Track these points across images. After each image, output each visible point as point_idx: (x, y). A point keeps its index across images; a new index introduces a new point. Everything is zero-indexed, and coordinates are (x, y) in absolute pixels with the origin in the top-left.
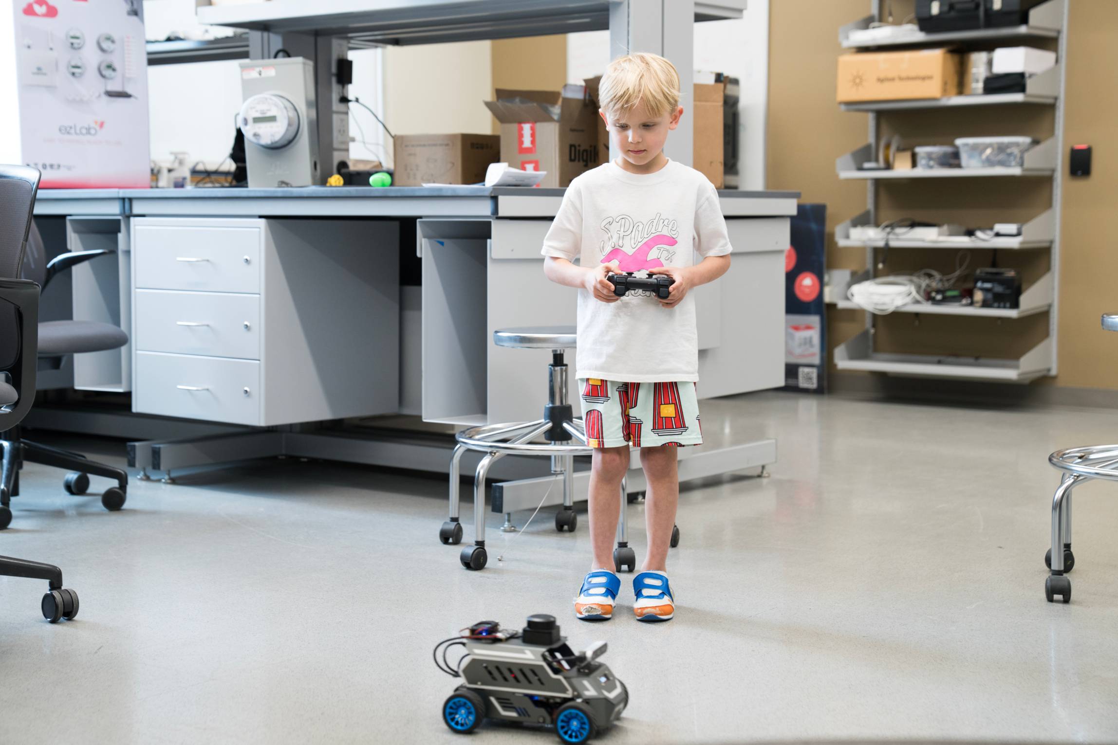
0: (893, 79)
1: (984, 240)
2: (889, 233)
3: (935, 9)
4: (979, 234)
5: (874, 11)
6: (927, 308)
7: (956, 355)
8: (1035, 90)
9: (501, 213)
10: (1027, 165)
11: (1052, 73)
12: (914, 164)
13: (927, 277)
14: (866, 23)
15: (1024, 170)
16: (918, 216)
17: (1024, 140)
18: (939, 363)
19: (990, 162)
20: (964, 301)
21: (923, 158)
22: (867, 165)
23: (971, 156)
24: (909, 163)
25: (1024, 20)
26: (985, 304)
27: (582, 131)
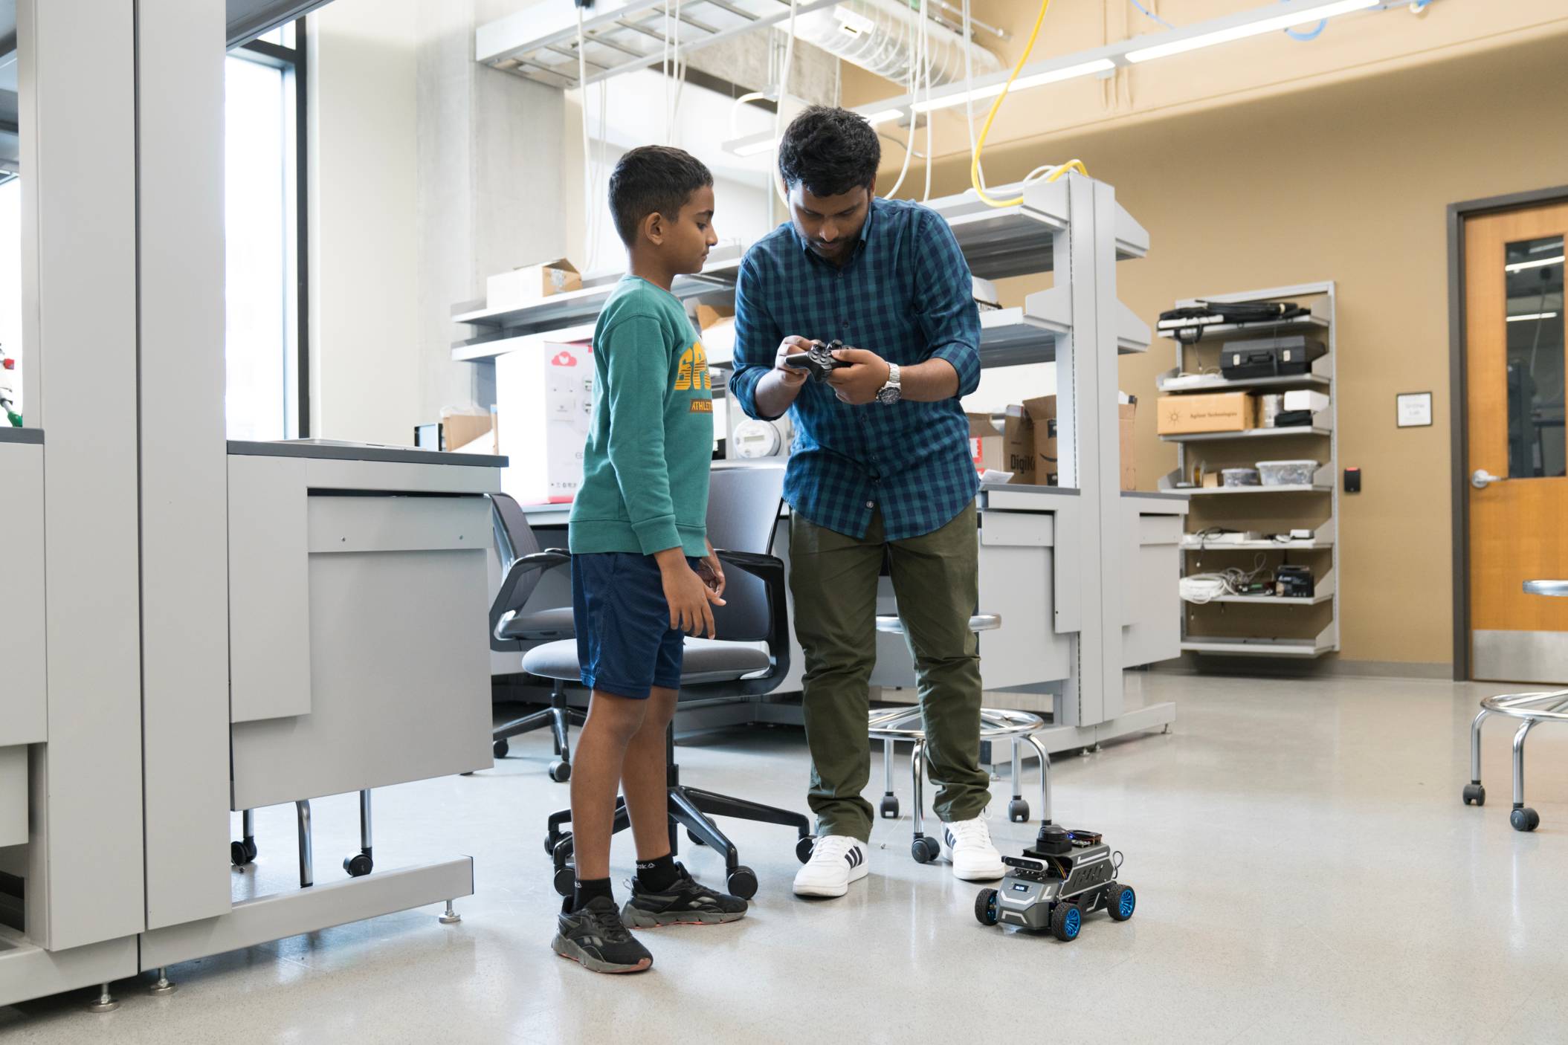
0: (1204, 416)
1: (1282, 543)
2: (1203, 538)
3: (1237, 360)
4: (1279, 537)
5: (1179, 364)
6: (1237, 598)
7: (1255, 636)
8: (1319, 424)
9: (991, 505)
10: (1316, 482)
11: (1327, 411)
12: (1220, 483)
13: (1232, 574)
14: (1175, 374)
15: (1314, 486)
16: (1224, 525)
17: (1311, 463)
18: (1245, 642)
19: (1285, 481)
20: (1268, 592)
21: (1229, 478)
22: (1179, 485)
23: (1269, 476)
24: (1215, 482)
25: (1309, 369)
26: (1286, 594)
27: (1020, 444)
